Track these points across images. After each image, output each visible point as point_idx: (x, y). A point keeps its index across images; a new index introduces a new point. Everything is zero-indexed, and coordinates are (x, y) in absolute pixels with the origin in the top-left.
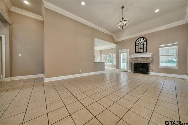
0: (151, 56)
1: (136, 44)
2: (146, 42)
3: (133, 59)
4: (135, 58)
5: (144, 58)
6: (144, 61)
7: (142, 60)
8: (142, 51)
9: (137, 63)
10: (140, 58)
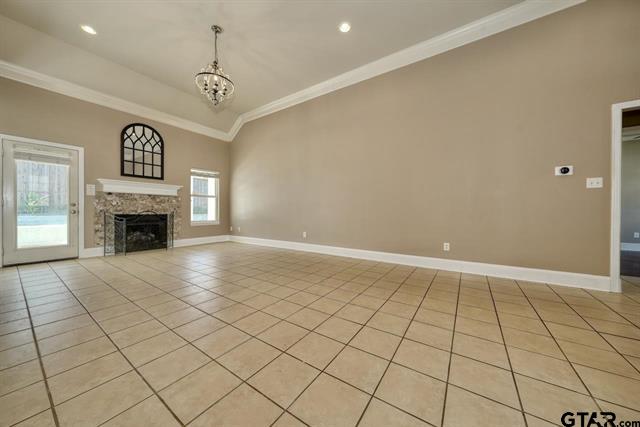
0: (175, 194)
1: (123, 141)
2: (162, 148)
3: (109, 198)
4: (121, 195)
5: (153, 197)
6: (156, 207)
7: (148, 203)
8: (148, 173)
9: (139, 215)
10: (141, 196)
